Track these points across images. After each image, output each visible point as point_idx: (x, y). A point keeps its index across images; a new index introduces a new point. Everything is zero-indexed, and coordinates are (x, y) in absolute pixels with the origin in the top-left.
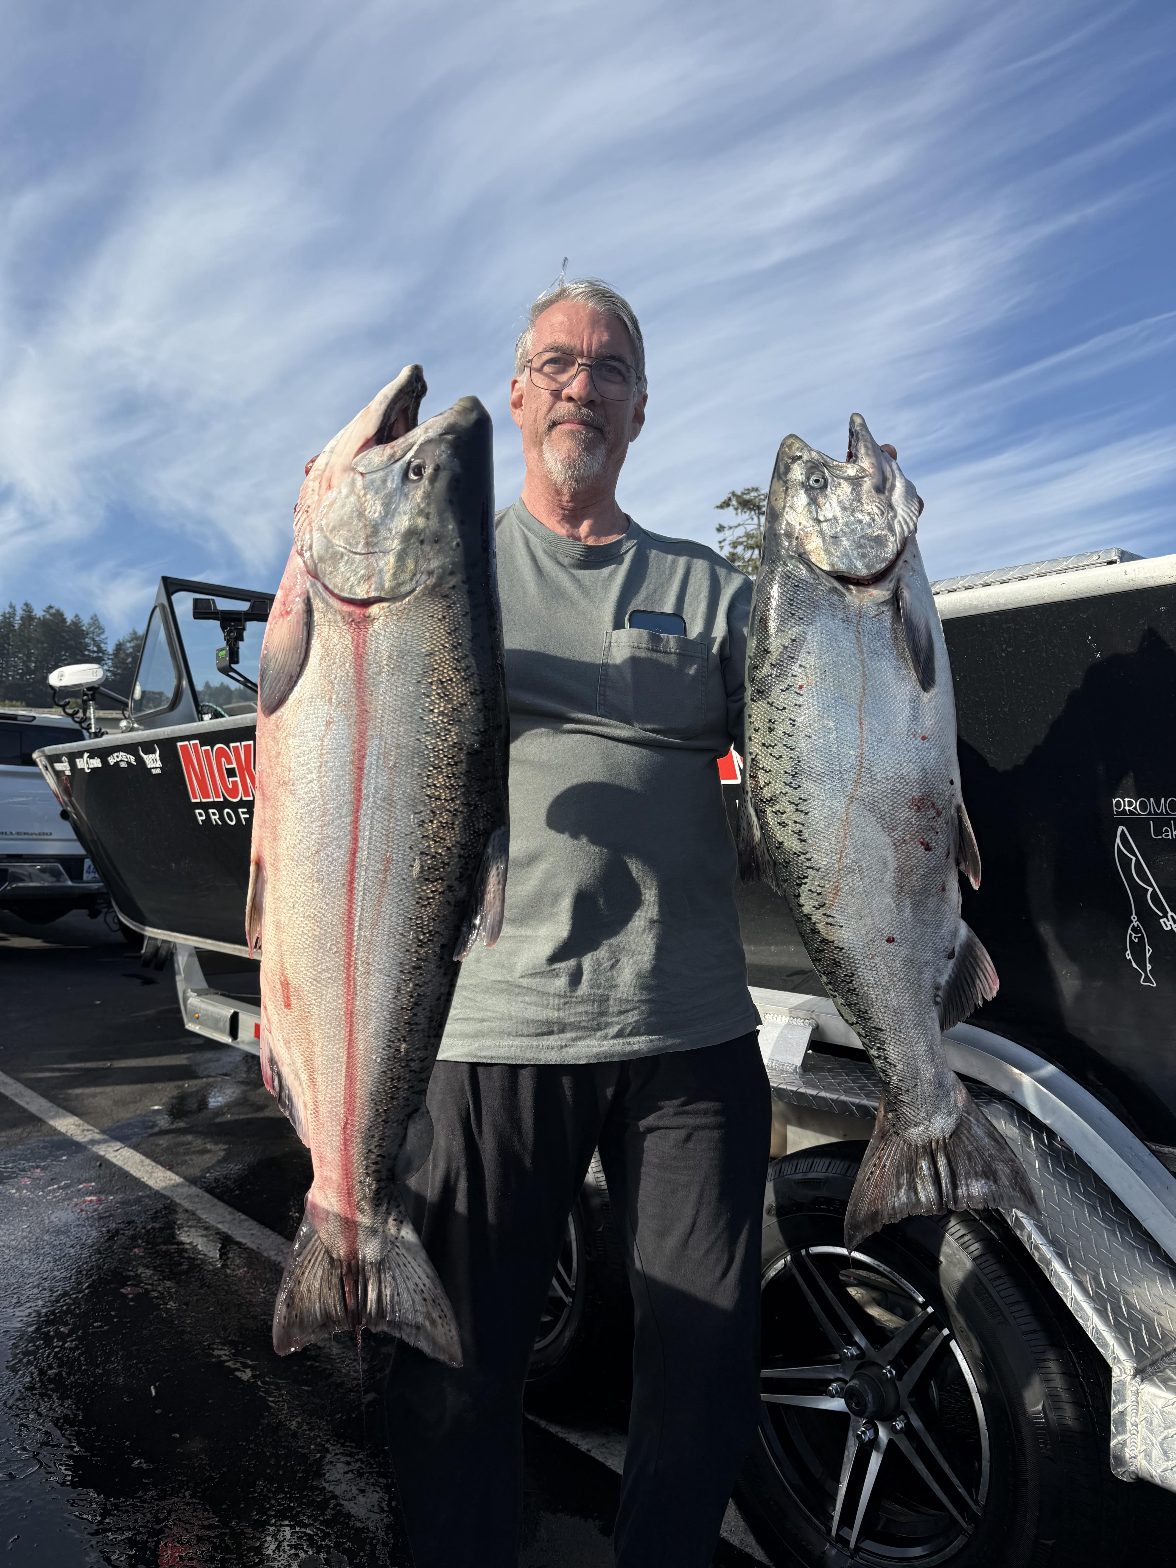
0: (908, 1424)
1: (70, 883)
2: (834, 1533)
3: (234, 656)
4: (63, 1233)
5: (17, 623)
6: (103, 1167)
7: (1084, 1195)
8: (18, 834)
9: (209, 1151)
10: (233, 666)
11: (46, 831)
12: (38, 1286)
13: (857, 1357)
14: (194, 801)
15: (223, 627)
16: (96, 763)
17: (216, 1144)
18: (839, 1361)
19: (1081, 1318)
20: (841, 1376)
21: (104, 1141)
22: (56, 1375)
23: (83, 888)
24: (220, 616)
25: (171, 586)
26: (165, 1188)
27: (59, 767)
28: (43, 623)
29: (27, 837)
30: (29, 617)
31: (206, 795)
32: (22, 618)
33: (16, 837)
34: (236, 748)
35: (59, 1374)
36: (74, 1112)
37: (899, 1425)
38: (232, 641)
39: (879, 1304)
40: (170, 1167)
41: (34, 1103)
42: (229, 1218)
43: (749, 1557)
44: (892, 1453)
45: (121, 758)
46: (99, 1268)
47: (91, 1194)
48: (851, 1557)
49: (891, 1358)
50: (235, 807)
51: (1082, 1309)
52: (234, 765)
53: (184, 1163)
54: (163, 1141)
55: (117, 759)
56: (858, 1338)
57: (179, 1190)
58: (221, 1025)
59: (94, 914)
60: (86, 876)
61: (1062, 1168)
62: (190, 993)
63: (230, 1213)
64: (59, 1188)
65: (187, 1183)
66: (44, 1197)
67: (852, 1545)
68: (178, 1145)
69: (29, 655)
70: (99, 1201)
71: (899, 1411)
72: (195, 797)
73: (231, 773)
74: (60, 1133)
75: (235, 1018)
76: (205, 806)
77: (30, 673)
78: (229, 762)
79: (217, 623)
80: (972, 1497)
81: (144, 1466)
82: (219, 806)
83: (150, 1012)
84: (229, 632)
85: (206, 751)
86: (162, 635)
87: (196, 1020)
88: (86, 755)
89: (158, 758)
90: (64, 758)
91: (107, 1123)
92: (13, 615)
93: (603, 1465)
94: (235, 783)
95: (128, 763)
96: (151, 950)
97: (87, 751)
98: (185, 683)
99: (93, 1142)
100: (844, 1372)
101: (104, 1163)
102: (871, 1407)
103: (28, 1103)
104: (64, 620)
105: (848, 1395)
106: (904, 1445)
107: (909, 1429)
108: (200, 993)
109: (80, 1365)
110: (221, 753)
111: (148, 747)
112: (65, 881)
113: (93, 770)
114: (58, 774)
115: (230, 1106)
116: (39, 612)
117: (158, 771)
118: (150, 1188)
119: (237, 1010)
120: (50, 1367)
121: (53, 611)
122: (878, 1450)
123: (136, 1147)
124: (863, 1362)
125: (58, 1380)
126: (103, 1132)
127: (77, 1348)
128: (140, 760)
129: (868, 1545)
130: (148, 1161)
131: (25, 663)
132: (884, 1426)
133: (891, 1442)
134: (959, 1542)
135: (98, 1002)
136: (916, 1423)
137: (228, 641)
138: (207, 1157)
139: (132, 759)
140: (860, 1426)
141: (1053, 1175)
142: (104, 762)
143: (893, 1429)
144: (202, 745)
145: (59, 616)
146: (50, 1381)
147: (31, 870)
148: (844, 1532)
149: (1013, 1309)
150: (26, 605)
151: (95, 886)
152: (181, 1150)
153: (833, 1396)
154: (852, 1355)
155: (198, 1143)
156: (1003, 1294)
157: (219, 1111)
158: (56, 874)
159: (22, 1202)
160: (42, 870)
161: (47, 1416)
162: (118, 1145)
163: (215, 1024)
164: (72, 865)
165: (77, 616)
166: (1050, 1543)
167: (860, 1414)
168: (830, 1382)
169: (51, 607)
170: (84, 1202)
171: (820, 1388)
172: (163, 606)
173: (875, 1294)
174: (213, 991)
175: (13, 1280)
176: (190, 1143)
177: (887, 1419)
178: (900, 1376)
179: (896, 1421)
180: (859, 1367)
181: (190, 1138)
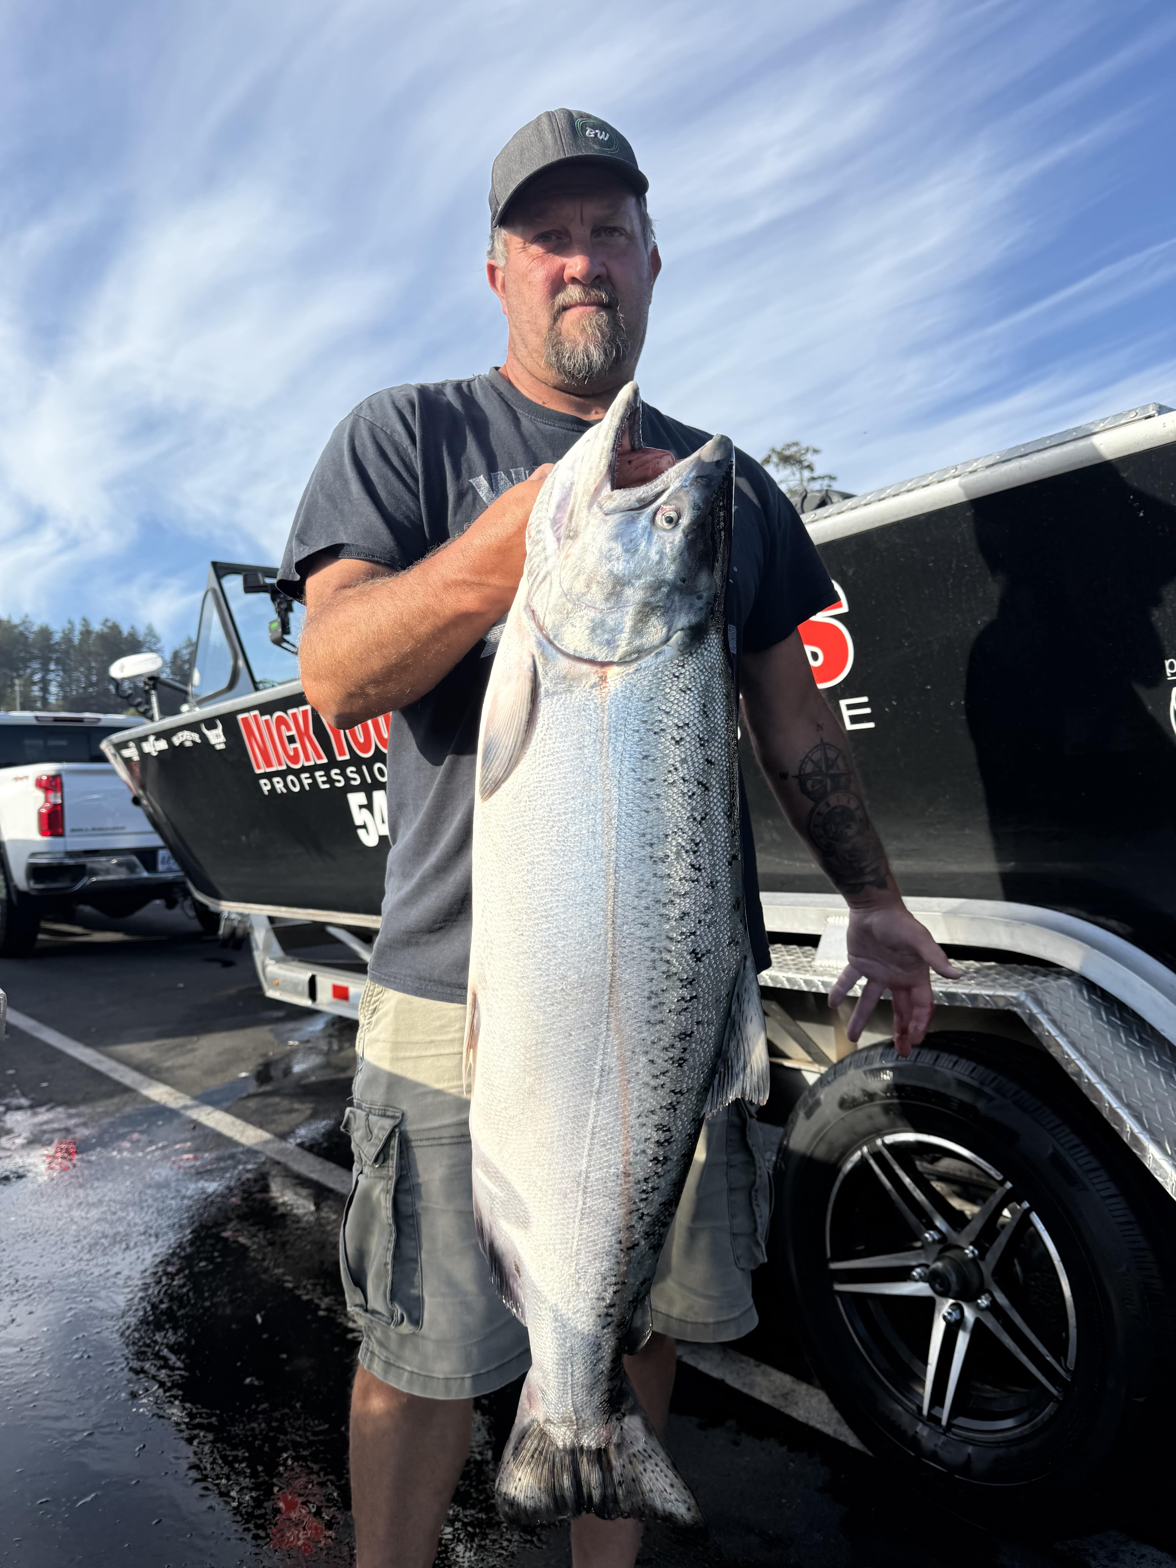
0: (994, 1302)
1: (145, 874)
2: (925, 1412)
3: (285, 627)
4: (164, 1187)
5: (76, 639)
6: (197, 1129)
7: (1159, 1063)
8: (93, 829)
9: (296, 1110)
10: (286, 637)
11: (120, 825)
12: (144, 1233)
13: (939, 1242)
14: (258, 771)
15: (273, 599)
16: (163, 745)
17: (303, 1103)
18: (921, 1248)
19: (1160, 1176)
20: (923, 1261)
21: (196, 1106)
22: (168, 1308)
23: (160, 879)
24: (269, 589)
25: (221, 570)
26: (257, 1144)
27: (126, 753)
28: (102, 637)
29: (101, 832)
30: (87, 633)
31: (269, 764)
32: (82, 633)
33: (92, 833)
34: (294, 715)
35: (169, 1308)
36: (165, 1082)
37: (983, 1302)
38: (283, 612)
39: (960, 1196)
40: (261, 1126)
41: (127, 1077)
42: (319, 1167)
43: (844, 1445)
44: (979, 1331)
45: (186, 738)
46: (201, 1215)
47: (188, 1152)
48: (944, 1434)
49: (972, 1239)
50: (297, 773)
51: (1161, 1167)
52: (294, 732)
53: (273, 1121)
54: (252, 1104)
55: (181, 740)
56: (939, 1223)
57: (270, 1146)
58: (300, 988)
59: (171, 904)
60: (161, 867)
61: (1135, 1039)
62: (268, 961)
63: (320, 1163)
64: (157, 1149)
65: (277, 1140)
66: (144, 1157)
67: (944, 1422)
68: (267, 1106)
69: (90, 669)
70: (196, 1158)
71: (982, 1290)
72: (259, 768)
73: (291, 740)
74: (153, 1102)
75: (312, 982)
76: (269, 776)
77: (92, 685)
78: (289, 729)
79: (267, 596)
80: (1060, 1365)
81: (256, 1383)
82: (283, 774)
83: (232, 991)
84: (279, 604)
85: (267, 721)
86: (216, 617)
87: (276, 986)
88: (152, 738)
89: (221, 733)
90: (131, 744)
91: (198, 1091)
92: (71, 630)
93: (695, 1370)
94: (296, 750)
95: (193, 742)
96: (228, 930)
97: (153, 734)
98: (241, 663)
99: (186, 1107)
100: (927, 1258)
101: (196, 1125)
102: (955, 1287)
103: (121, 1076)
104: (120, 632)
105: (932, 1278)
106: (991, 1323)
107: (994, 1308)
108: (278, 961)
109: (189, 1300)
110: (280, 721)
111: (210, 723)
112: (140, 873)
113: (160, 752)
114: (127, 761)
115: (313, 1070)
116: (96, 627)
117: (222, 746)
118: (243, 1145)
119: (315, 973)
120: (161, 1302)
121: (109, 624)
122: (964, 1330)
123: (227, 1110)
124: (945, 1245)
125: (169, 1312)
126: (195, 1098)
127: (183, 1286)
128: (203, 737)
129: (960, 1421)
130: (238, 1122)
131: (87, 677)
132: (969, 1306)
133: (977, 1321)
134: (1050, 1409)
135: (181, 985)
136: (1002, 1299)
137: (279, 613)
138: (294, 1115)
139: (196, 737)
140: (945, 1306)
141: (1127, 1045)
142: (170, 743)
143: (978, 1308)
144: (262, 714)
145: (115, 629)
146: (163, 1313)
147: (107, 864)
148: (935, 1411)
149: (1092, 1175)
150: (84, 620)
151: (170, 876)
152: (270, 1110)
153: (916, 1281)
154: (934, 1240)
155: (285, 1103)
156: (1081, 1162)
157: (304, 1075)
158: (131, 867)
159: (123, 1161)
160: (119, 864)
161: (162, 1344)
162: (209, 1109)
163: (294, 988)
164: (147, 856)
165: (133, 628)
166: (1141, 1400)
167: (945, 1294)
168: (913, 1268)
169: (107, 621)
170: (182, 1160)
171: (903, 1274)
172: (214, 591)
173: (955, 1188)
174: (289, 958)
175: (121, 1229)
176: (278, 1104)
177: (972, 1299)
178: (982, 1256)
179: (980, 1298)
180: (941, 1251)
181: (277, 1099)
